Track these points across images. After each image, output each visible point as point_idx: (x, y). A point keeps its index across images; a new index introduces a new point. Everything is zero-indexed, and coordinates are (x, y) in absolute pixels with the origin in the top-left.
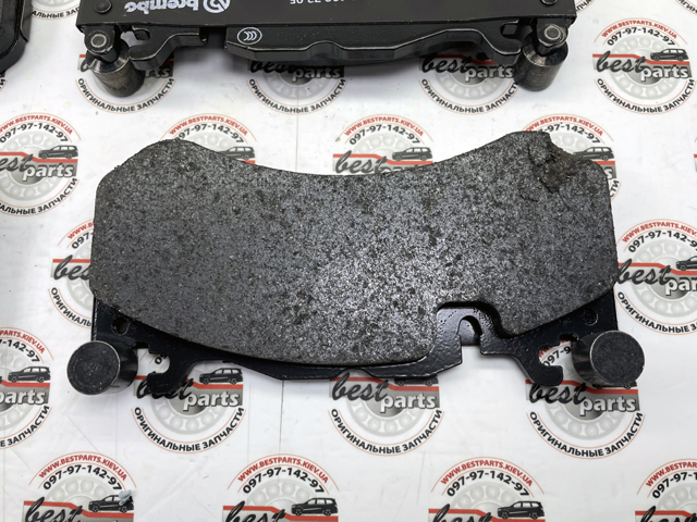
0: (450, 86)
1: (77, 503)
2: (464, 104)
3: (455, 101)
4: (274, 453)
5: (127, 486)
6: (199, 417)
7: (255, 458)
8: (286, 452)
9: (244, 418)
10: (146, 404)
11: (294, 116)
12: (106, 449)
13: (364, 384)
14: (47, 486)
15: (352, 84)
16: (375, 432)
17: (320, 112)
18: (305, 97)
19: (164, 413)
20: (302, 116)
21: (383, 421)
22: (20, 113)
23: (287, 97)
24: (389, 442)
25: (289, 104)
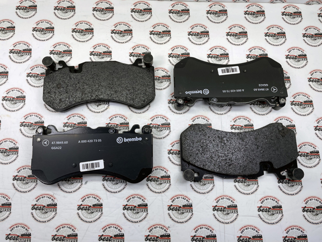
0: (256, 109)
1: (180, 205)
2: (260, 113)
3: (258, 112)
4: (222, 195)
5: (191, 202)
6: (205, 186)
7: (218, 195)
8: (225, 194)
9: (215, 187)
10: (193, 183)
11: (220, 115)
12: (185, 193)
13: (241, 179)
14: (172, 202)
15: (233, 108)
16: (244, 190)
17: (226, 114)
18: (222, 111)
19: (197, 185)
20: (222, 116)
21: (246, 187)
22: (155, 114)
23: (218, 111)
24: (248, 192)
25: (219, 112)
